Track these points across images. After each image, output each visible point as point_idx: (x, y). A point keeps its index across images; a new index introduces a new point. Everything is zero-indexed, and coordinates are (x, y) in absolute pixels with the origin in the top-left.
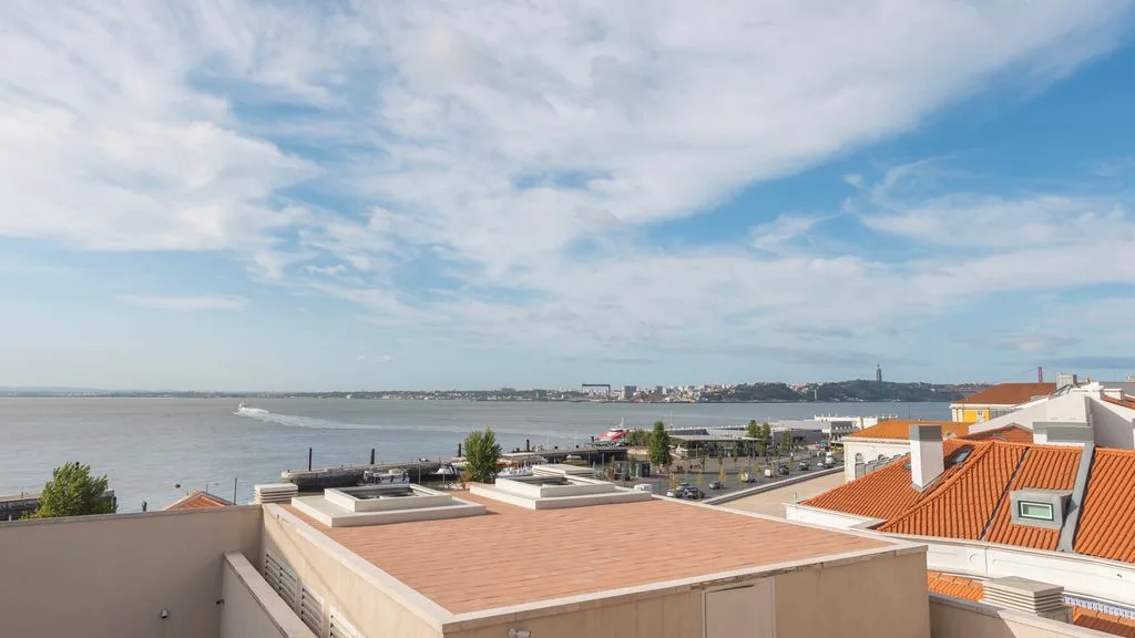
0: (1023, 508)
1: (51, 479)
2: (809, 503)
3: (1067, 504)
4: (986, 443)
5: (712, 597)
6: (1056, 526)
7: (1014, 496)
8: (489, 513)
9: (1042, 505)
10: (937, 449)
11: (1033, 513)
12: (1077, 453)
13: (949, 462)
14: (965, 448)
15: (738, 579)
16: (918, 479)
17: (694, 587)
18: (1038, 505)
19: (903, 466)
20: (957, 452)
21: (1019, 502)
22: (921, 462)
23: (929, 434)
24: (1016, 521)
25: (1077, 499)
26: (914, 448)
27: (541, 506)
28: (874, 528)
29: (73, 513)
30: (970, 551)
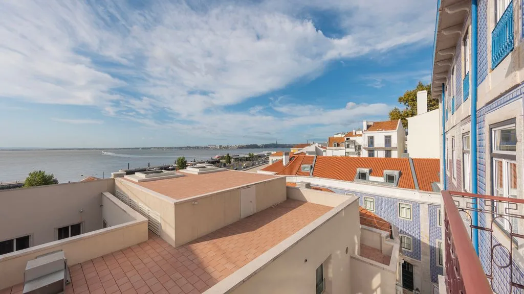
0: (304, 168)
2: (262, 170)
3: (311, 166)
4: (297, 155)
5: (242, 191)
6: (309, 171)
7: (302, 166)
8: (185, 176)
9: (307, 167)
10: (288, 157)
12: (313, 157)
13: (290, 160)
14: (293, 157)
15: (247, 186)
16: (284, 164)
17: (238, 188)
18: (306, 167)
19: (282, 161)
20: (292, 158)
22: (285, 159)
23: (286, 154)
24: (302, 171)
25: (313, 166)
26: (284, 157)
27: (199, 173)
28: (275, 174)
30: (294, 177)
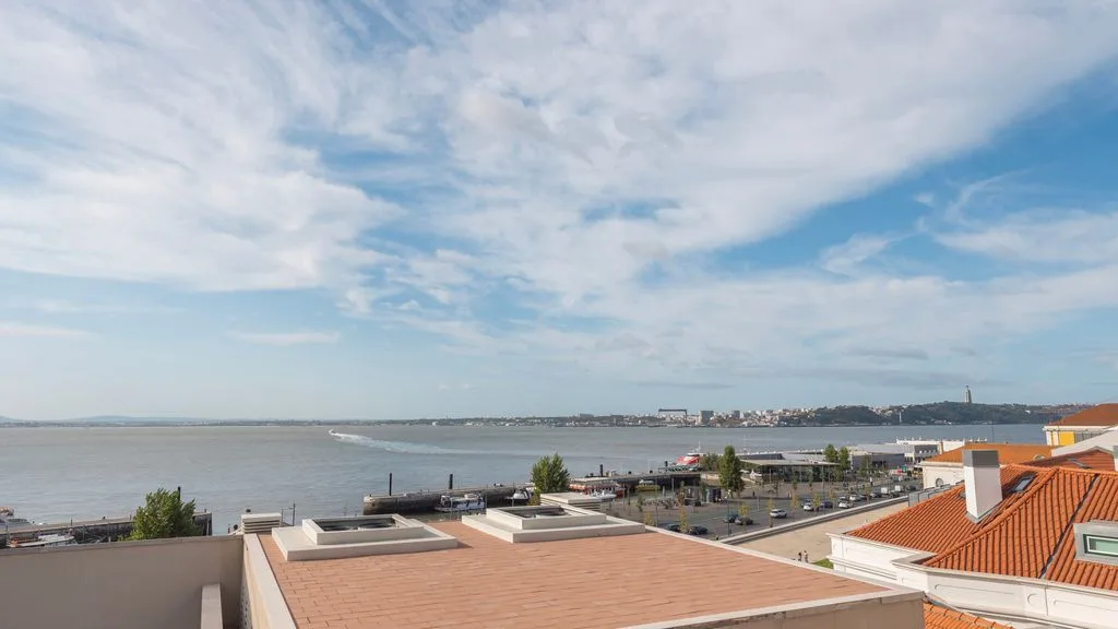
0: (1090, 543)
1: (144, 505)
2: (856, 534)
4: (1048, 470)
7: (1078, 529)
8: (461, 546)
9: (1111, 540)
10: (994, 477)
11: (1101, 548)
13: (1008, 490)
14: (1028, 475)
16: (973, 509)
18: (1106, 540)
19: (958, 494)
20: (1018, 479)
21: (1085, 536)
22: (977, 492)
23: (982, 459)
24: (1081, 558)
26: (968, 474)
28: (920, 562)
30: (1026, 590)
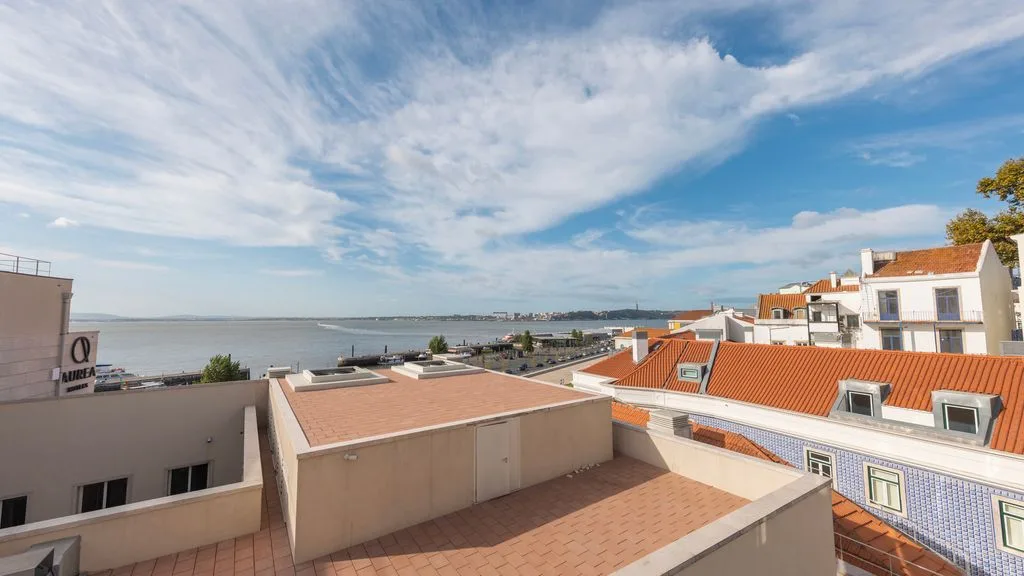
0: (684, 372)
1: (209, 363)
2: (584, 371)
3: (704, 370)
4: (668, 340)
5: (481, 431)
6: (698, 381)
7: (679, 366)
8: (390, 381)
9: (692, 370)
10: (645, 343)
11: (688, 375)
12: (711, 344)
13: (651, 349)
14: (660, 343)
15: (497, 419)
16: (636, 358)
17: (468, 425)
18: (690, 370)
19: (630, 352)
20: (654, 346)
21: (682, 369)
22: (637, 349)
23: (641, 335)
24: (680, 379)
25: (709, 367)
26: (634, 342)
27: (422, 377)
28: (611, 383)
29: (221, 380)
30: (657, 394)
